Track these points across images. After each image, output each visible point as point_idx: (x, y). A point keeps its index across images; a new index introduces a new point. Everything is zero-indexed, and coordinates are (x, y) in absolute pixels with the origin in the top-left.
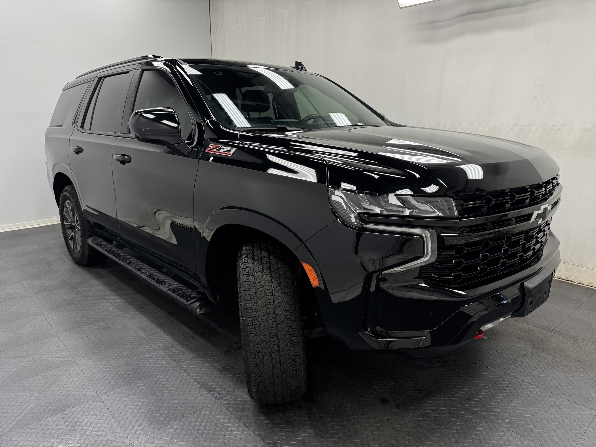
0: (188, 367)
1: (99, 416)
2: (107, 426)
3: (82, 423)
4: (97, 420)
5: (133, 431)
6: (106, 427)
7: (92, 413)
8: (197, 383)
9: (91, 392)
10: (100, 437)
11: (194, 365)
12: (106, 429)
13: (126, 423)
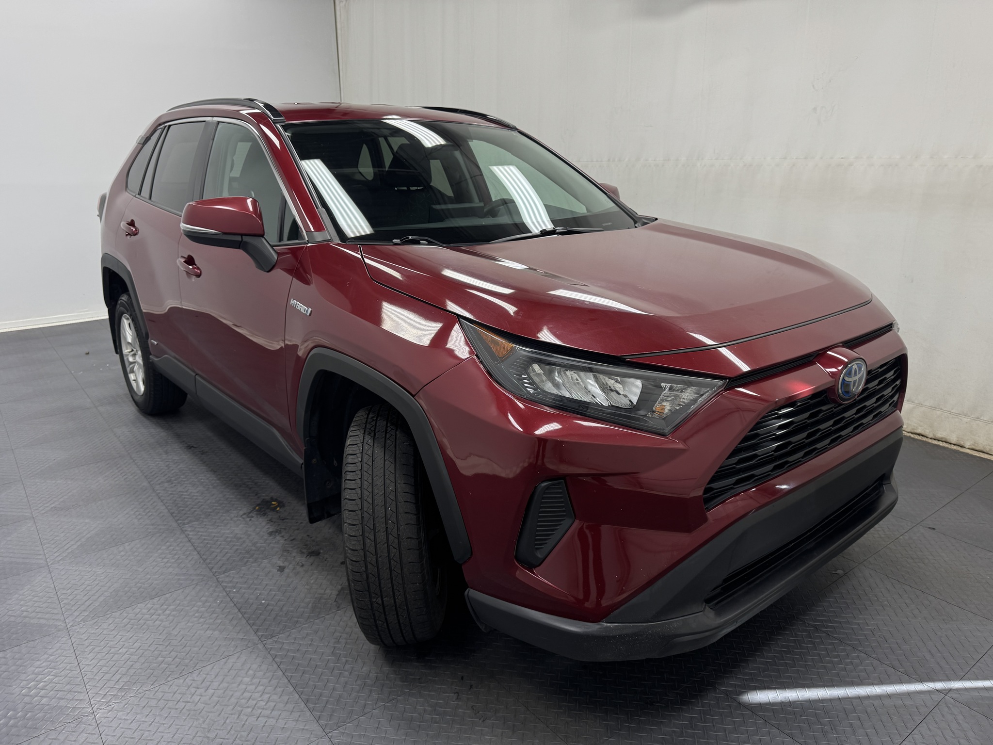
0: (193, 530)
1: (37, 591)
2: (43, 605)
3: (10, 599)
4: (32, 597)
5: (76, 614)
6: (41, 606)
7: (29, 586)
8: (197, 553)
9: (39, 559)
10: (27, 619)
11: (203, 527)
12: (40, 608)
13: (71, 602)
